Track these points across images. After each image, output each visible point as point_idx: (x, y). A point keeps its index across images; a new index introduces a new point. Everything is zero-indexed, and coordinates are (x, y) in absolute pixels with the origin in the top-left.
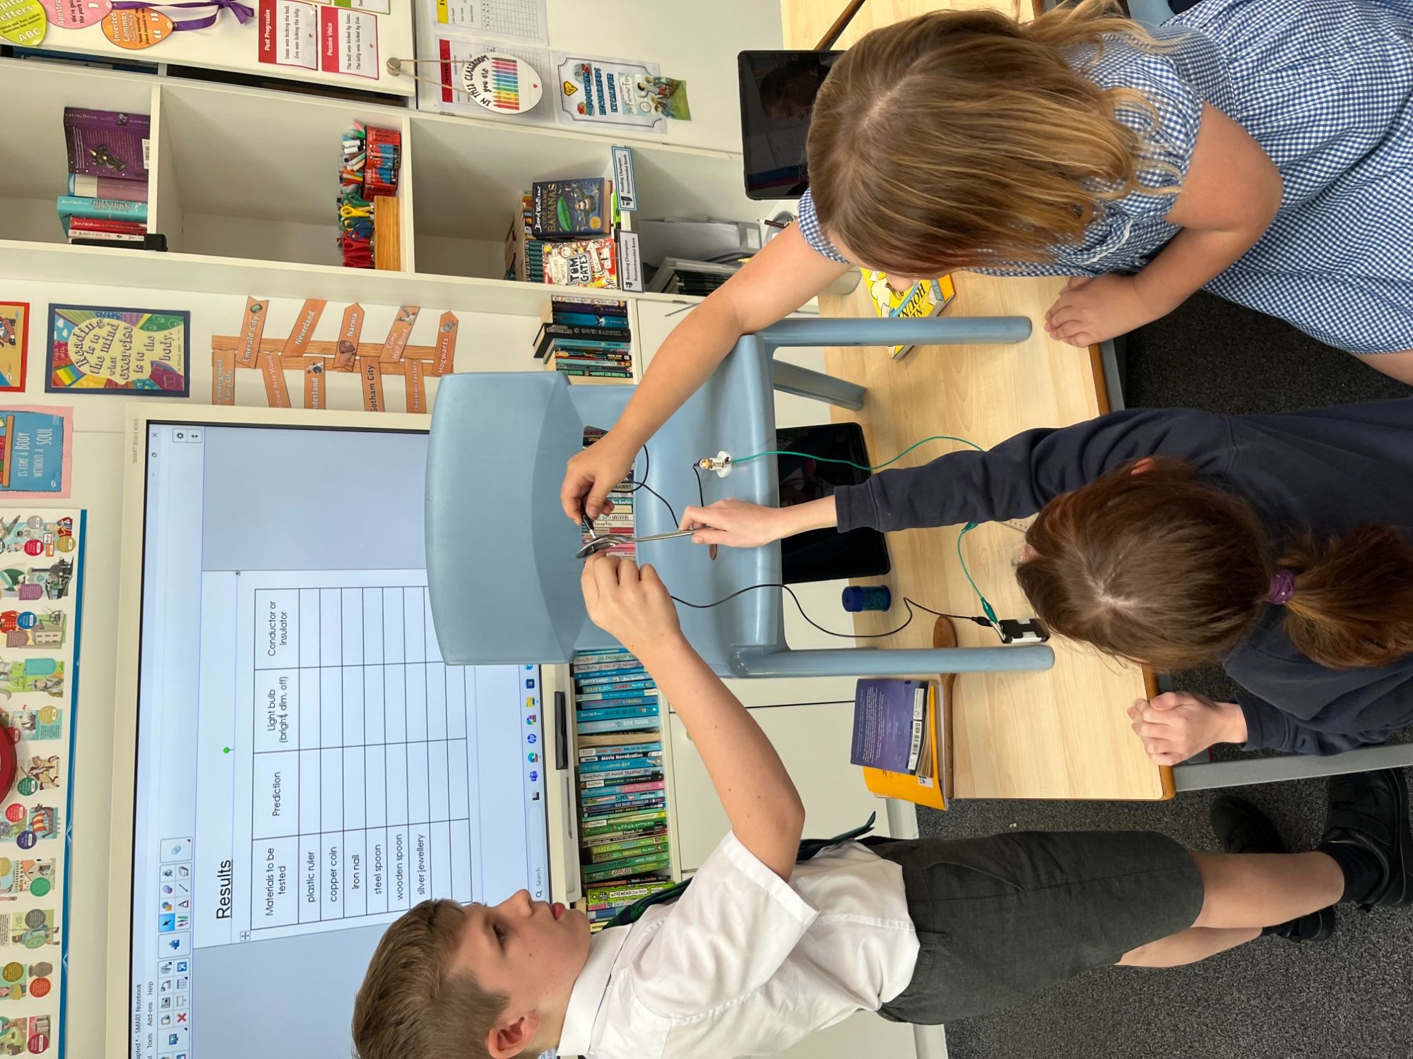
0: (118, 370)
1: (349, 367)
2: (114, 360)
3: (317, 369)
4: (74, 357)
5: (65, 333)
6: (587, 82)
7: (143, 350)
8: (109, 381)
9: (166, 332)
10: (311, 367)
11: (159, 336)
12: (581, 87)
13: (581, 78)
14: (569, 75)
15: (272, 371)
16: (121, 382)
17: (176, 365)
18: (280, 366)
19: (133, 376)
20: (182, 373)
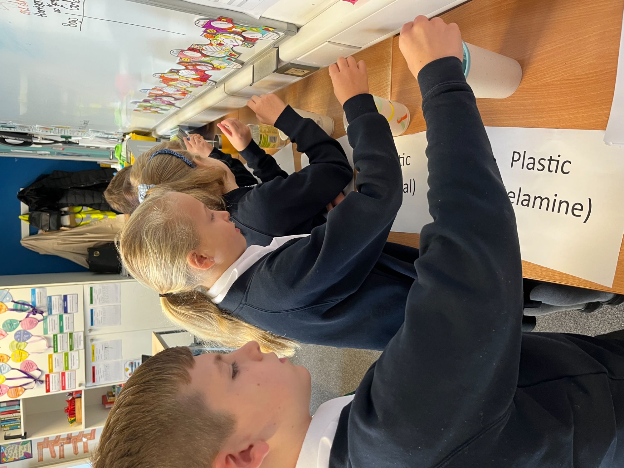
0: (16, 456)
1: (69, 443)
2: (15, 454)
3: (62, 445)
4: (6, 455)
5: (3, 450)
6: (132, 366)
7: (21, 450)
8: (15, 459)
9: (26, 445)
10: (60, 445)
11: (25, 446)
12: (130, 368)
13: (130, 366)
14: (127, 366)
15: (51, 448)
16: (17, 458)
17: (29, 452)
18: (53, 446)
19: (20, 456)
20: (31, 453)
